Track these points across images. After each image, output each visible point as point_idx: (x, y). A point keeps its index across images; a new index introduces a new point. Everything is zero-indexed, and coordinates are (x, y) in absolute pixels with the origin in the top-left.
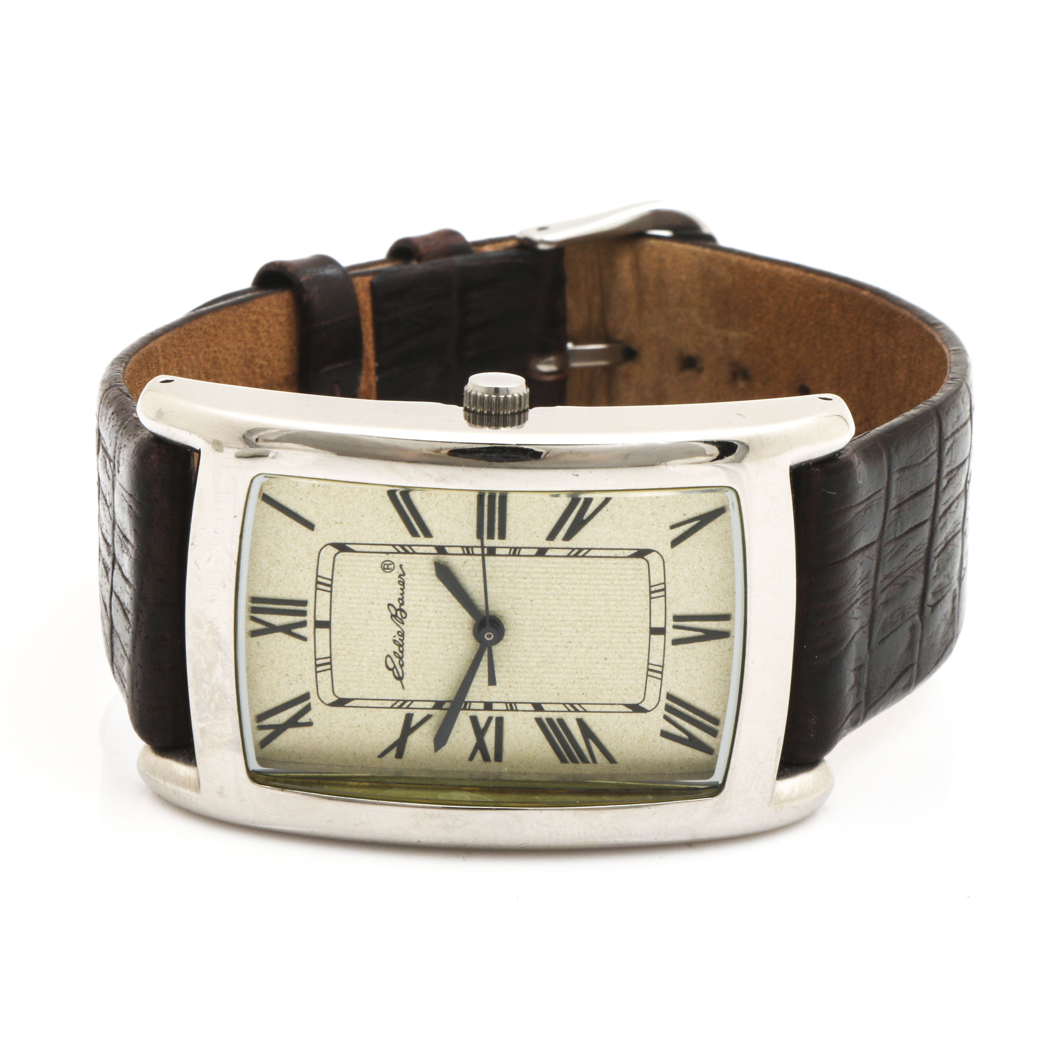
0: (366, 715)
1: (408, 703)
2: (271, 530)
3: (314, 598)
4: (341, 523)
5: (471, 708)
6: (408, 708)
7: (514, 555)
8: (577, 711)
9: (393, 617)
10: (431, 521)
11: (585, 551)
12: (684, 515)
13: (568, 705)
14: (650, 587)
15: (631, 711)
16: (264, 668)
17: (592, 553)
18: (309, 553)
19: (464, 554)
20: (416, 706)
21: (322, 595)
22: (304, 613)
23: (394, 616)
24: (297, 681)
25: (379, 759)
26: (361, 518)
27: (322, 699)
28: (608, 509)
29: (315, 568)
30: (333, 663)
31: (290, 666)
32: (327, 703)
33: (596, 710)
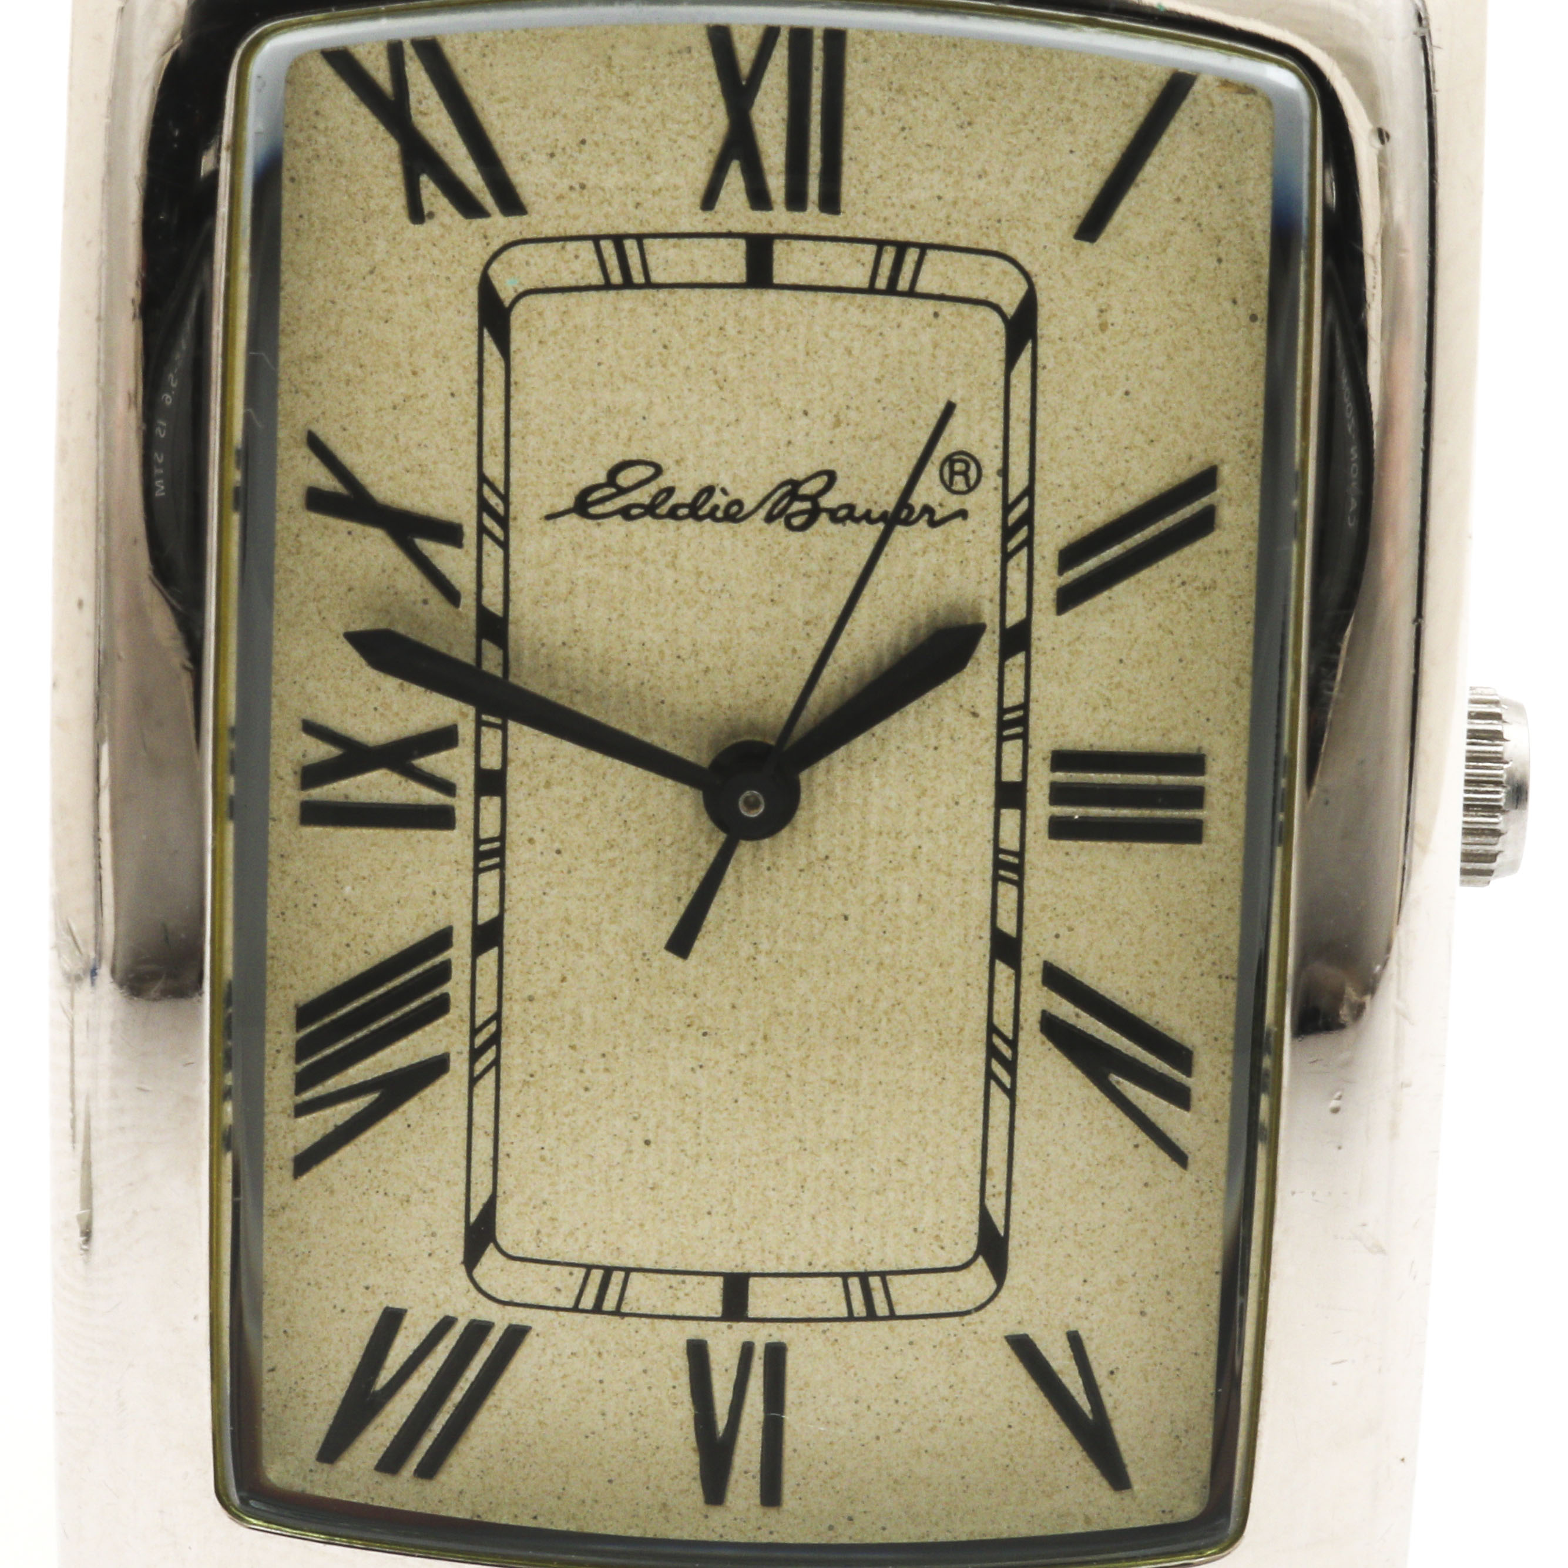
0: (453, 395)
1: (498, 532)
2: (1076, 101)
3: (849, 234)
4: (1103, 327)
5: (484, 729)
6: (482, 530)
7: (998, 864)
8: (475, 1054)
9: (790, 487)
10: (1111, 609)
11: (1006, 1080)
12: (1112, 1373)
13: (492, 1027)
14: (883, 1275)
15: (473, 1218)
16: (602, 70)
17: (999, 1100)
18: (999, 221)
19: (1002, 711)
20: (489, 555)
21: (858, 261)
22: (796, 200)
23: (793, 488)
24: (562, 175)
25: (302, 437)
26: (1120, 393)
27: (504, 256)
28: (1141, 1150)
29: (951, 241)
30: (628, 293)
31: (613, 154)
32: (491, 272)
33: (475, 1115)
